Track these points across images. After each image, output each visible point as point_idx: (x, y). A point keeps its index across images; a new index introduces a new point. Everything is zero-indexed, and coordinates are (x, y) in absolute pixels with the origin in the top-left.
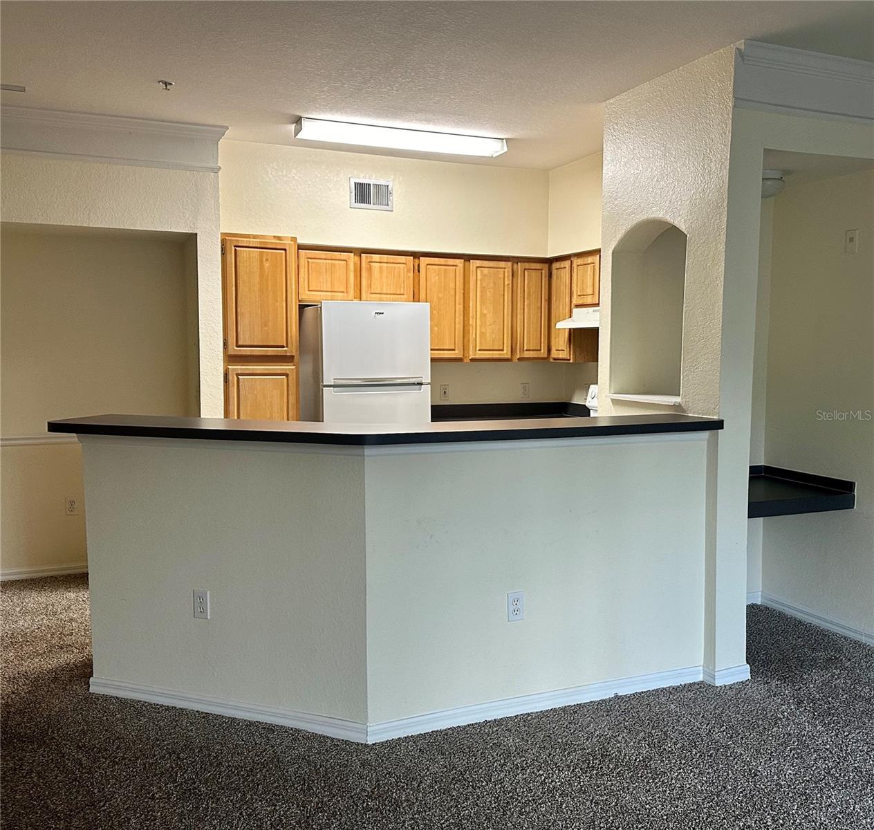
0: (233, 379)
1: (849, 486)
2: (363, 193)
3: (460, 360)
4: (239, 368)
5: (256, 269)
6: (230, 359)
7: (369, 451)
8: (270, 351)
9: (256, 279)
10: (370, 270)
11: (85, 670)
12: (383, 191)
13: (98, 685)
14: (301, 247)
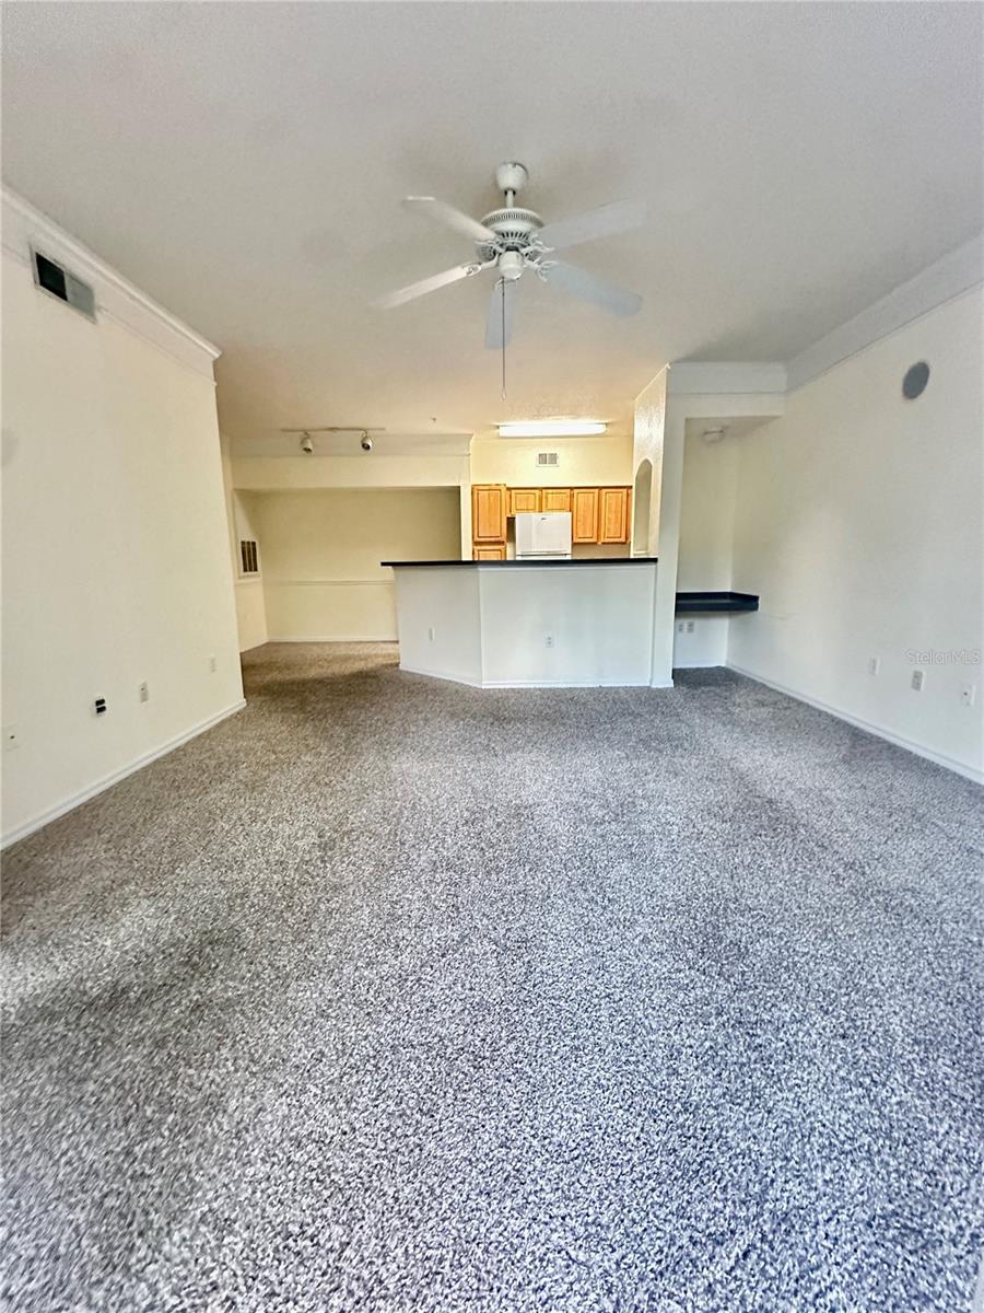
0: (476, 552)
1: (755, 599)
2: (543, 459)
3: (595, 543)
4: (479, 548)
5: (487, 502)
6: (476, 543)
7: (481, 569)
8: (493, 539)
9: (487, 506)
10: (547, 498)
11: (397, 665)
12: (554, 458)
13: (401, 667)
14: (509, 489)
